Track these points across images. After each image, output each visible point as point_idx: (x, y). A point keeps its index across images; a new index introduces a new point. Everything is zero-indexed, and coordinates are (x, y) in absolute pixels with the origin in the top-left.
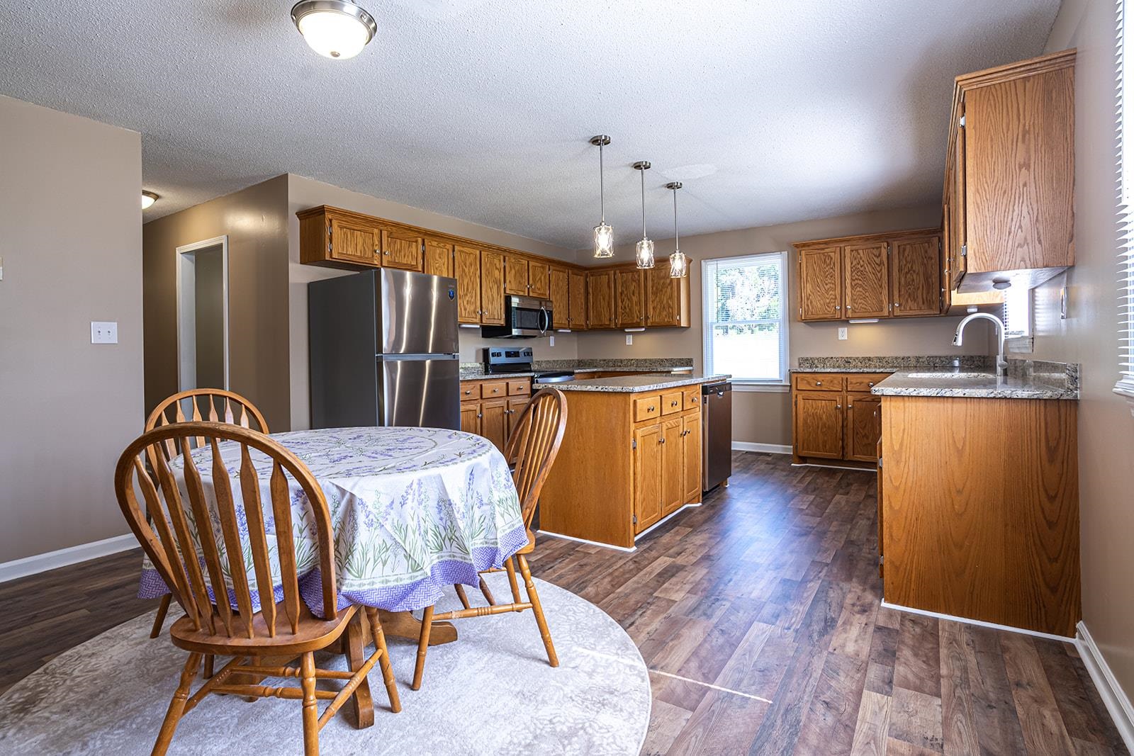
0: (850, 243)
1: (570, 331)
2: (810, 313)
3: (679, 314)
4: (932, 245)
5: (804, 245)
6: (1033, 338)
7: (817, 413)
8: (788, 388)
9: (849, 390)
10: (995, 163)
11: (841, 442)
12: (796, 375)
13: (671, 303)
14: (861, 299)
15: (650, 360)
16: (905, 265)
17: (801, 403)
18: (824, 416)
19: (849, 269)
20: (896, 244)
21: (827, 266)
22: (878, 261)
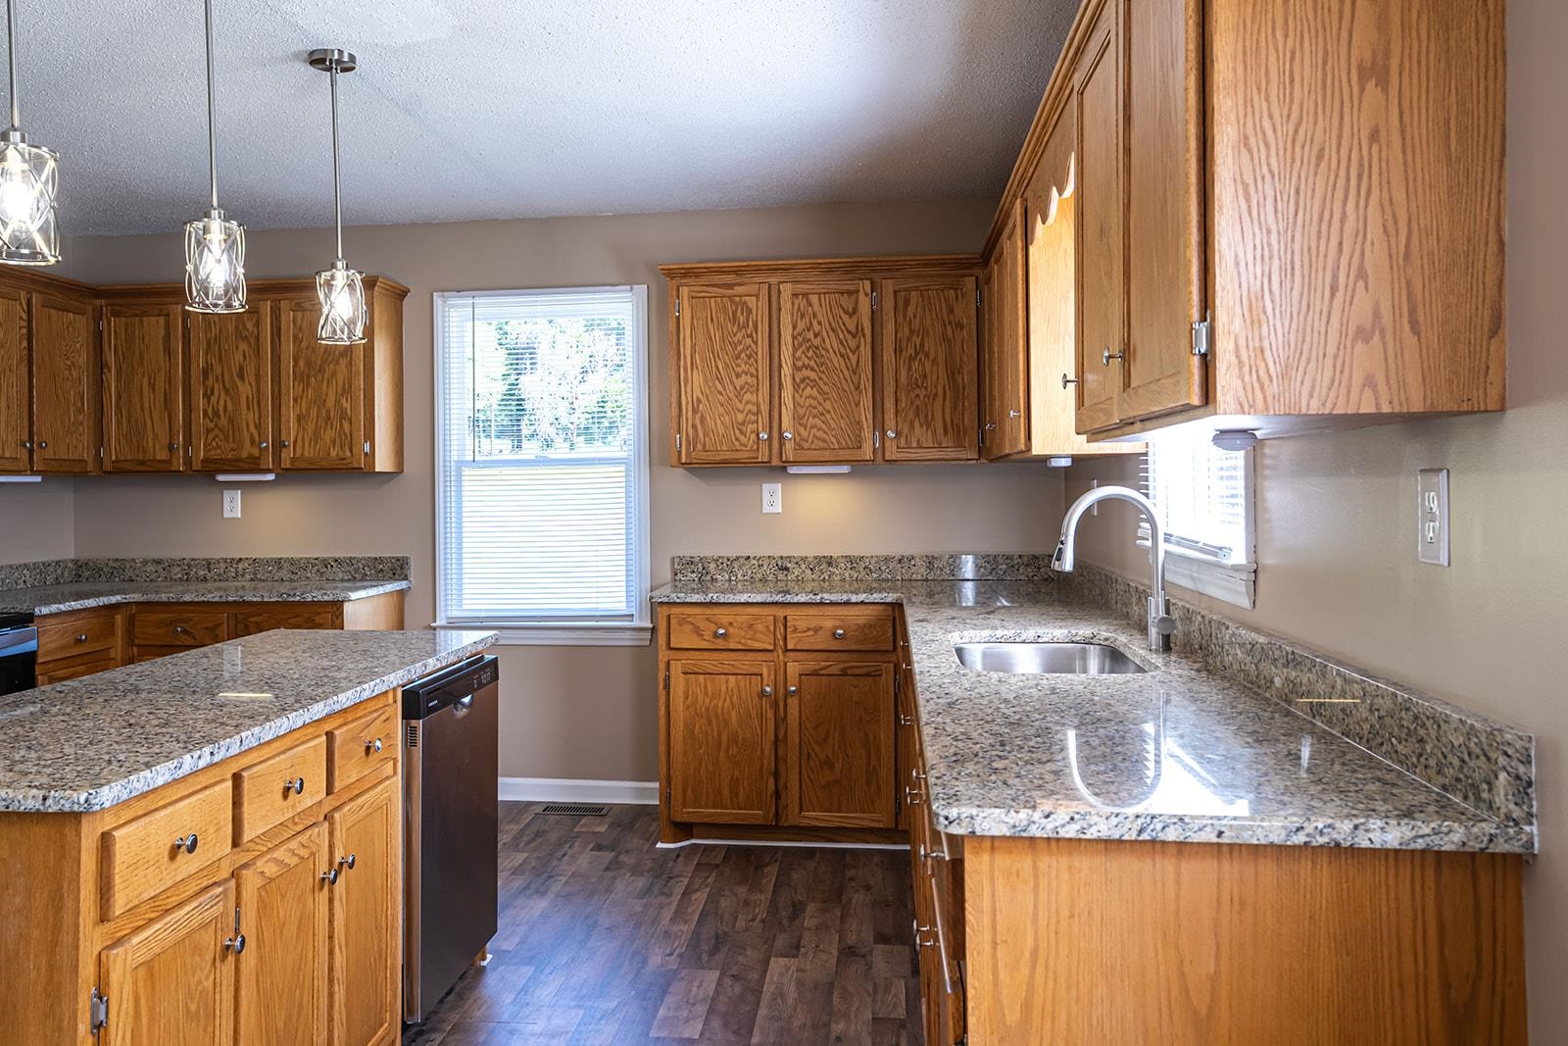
0: (791, 276)
1: (38, 479)
2: (699, 447)
3: (370, 437)
4: (963, 296)
5: (688, 273)
6: (1255, 571)
7: (716, 706)
8: (648, 635)
9: (789, 647)
10: (1293, 53)
11: (772, 781)
12: (663, 612)
13: (347, 405)
14: (815, 416)
15: (292, 561)
16: (909, 339)
17: (679, 683)
18: (733, 714)
19: (789, 338)
20: (889, 286)
21: (739, 329)
22: (851, 324)
